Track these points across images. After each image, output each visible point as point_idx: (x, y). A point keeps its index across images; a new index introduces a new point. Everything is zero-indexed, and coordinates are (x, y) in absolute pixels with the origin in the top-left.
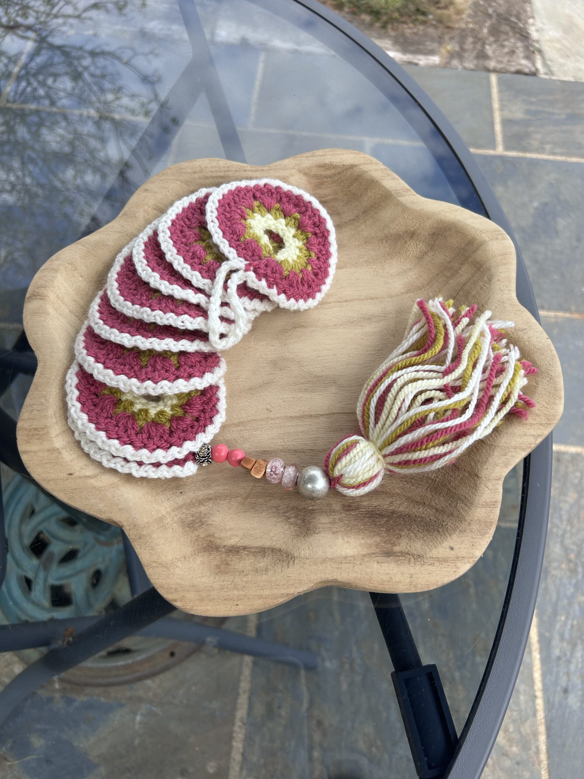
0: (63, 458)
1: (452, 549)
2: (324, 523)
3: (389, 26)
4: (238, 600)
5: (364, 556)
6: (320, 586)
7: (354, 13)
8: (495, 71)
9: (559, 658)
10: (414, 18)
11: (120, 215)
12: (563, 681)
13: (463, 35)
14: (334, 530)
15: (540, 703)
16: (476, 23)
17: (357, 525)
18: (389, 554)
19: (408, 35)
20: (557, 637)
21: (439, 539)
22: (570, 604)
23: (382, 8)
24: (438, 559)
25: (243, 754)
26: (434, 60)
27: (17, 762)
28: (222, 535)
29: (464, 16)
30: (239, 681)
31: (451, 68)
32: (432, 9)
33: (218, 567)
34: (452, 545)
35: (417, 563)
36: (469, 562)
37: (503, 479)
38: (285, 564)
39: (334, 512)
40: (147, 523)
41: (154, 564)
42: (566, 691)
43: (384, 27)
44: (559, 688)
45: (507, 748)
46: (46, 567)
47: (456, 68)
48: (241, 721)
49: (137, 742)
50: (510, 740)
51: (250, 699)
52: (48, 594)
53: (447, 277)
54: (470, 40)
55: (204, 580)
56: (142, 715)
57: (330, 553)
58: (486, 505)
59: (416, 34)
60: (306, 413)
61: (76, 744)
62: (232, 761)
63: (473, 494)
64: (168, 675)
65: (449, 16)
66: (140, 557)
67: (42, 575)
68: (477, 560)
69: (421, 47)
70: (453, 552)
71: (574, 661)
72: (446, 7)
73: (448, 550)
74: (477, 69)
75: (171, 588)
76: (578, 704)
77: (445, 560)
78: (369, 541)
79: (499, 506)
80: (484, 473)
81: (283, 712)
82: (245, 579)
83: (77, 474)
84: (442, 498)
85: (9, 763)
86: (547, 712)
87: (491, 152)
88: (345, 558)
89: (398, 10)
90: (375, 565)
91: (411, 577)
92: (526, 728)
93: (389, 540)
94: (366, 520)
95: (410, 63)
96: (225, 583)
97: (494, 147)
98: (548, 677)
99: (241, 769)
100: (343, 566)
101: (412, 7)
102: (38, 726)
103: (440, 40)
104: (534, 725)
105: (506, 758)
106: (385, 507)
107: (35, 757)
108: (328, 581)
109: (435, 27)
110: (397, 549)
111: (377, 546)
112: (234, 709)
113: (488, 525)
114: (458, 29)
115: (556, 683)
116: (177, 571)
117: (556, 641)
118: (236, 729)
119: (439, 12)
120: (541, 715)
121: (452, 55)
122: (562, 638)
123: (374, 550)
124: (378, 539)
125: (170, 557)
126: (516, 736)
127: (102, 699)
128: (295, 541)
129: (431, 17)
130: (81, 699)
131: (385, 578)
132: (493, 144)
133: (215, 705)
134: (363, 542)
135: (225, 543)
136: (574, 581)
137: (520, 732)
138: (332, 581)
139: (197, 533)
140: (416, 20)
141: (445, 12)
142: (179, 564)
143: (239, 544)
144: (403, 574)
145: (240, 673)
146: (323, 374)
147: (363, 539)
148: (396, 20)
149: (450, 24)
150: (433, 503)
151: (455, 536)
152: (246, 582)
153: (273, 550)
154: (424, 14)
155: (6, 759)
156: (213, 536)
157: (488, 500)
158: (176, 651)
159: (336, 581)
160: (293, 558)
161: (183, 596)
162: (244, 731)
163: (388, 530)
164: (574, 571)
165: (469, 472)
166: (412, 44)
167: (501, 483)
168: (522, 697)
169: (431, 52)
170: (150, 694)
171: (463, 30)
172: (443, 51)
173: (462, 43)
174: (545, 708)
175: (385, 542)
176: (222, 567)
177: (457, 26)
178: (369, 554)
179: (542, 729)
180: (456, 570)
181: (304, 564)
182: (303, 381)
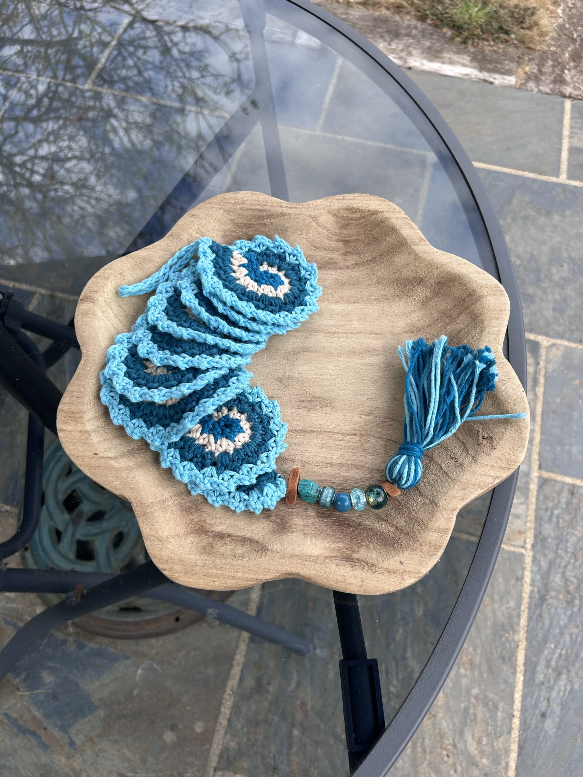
0: (91, 439)
1: (402, 563)
2: (298, 525)
3: (470, 42)
4: (216, 577)
5: (326, 557)
6: (285, 577)
7: (436, 26)
8: (570, 97)
9: (542, 683)
10: (496, 35)
11: (167, 235)
12: (543, 706)
13: (543, 58)
14: (305, 532)
15: (516, 722)
16: (558, 47)
17: (326, 531)
18: (348, 559)
19: (487, 52)
20: (543, 663)
21: (393, 554)
22: (561, 634)
23: (465, 23)
24: (388, 570)
25: (229, 720)
26: (510, 80)
27: (27, 693)
28: (213, 522)
29: (547, 38)
30: (235, 654)
31: (527, 91)
32: (515, 29)
33: (204, 548)
34: (402, 560)
35: (370, 571)
36: (415, 577)
37: (458, 511)
38: (259, 554)
39: (309, 516)
40: (152, 503)
41: (152, 538)
42: (544, 715)
43: (464, 42)
44: (537, 712)
45: (478, 759)
46: (75, 523)
47: (532, 90)
48: (232, 691)
49: (135, 692)
50: (482, 752)
51: (242, 671)
52: (74, 548)
53: (445, 323)
54: (550, 63)
55: (191, 556)
56: (143, 669)
57: (298, 550)
58: (439, 530)
59: (495, 52)
60: (301, 428)
61: (81, 685)
62: (218, 724)
63: (429, 519)
64: (171, 637)
65: (532, 37)
66: (141, 530)
67: (70, 529)
68: (421, 576)
69: (499, 66)
70: (402, 566)
71: (556, 688)
72: (530, 28)
73: (398, 564)
74: (553, 93)
75: (163, 559)
76: (554, 730)
77: (394, 572)
78: (333, 546)
79: (450, 533)
80: (442, 503)
81: (271, 689)
82: (224, 561)
83: (101, 455)
84: (403, 519)
85: (20, 693)
86: (522, 732)
87: (554, 179)
88: (310, 556)
89: (481, 26)
90: (334, 567)
91: (363, 581)
92: (499, 744)
93: (351, 548)
94: (335, 527)
95: (485, 81)
96: (207, 562)
97: (558, 176)
98: (529, 699)
99: (226, 733)
100: (306, 563)
101: (495, 25)
102: (50, 664)
103: (519, 61)
104: (508, 741)
105: (475, 768)
106: (354, 519)
107: (43, 691)
108: (292, 574)
109: (516, 47)
110: (355, 556)
111: (339, 551)
112: (227, 677)
113: (437, 547)
114: (539, 50)
115: (535, 706)
116: (170, 546)
117: (541, 668)
118: (226, 696)
119: (522, 31)
120: (515, 734)
121: (529, 77)
122: (548, 665)
123: (336, 554)
124: (341, 545)
125: (166, 534)
126: (488, 749)
127: (110, 649)
128: (271, 536)
129: (513, 36)
130: (92, 645)
131: (340, 579)
132: (556, 172)
133: (210, 671)
134: (328, 545)
135: (213, 529)
136: (569, 613)
137: (492, 746)
138: (296, 574)
139: (192, 517)
140: (498, 38)
141: (528, 32)
142: (173, 540)
143: (225, 532)
144: (355, 577)
145: (237, 647)
146: (321, 395)
147: (328, 543)
148: (478, 36)
149: (533, 46)
150: (395, 522)
151: (406, 553)
152: (225, 564)
153: (252, 541)
154: (507, 32)
155: (18, 689)
156: (205, 521)
157: (441, 527)
158: (181, 617)
159: (298, 574)
160: (267, 549)
161: (172, 568)
162: (233, 699)
163: (352, 539)
164: (570, 603)
165: (430, 500)
166: (490, 62)
167: (455, 514)
168: (499, 714)
169: (508, 72)
170: (153, 652)
171: (544, 52)
172: (520, 71)
173: (540, 66)
174: (520, 727)
175: (347, 549)
176: (208, 548)
177: (538, 48)
178: (331, 557)
179: (515, 747)
180: (402, 581)
181: (275, 556)
182: (303, 399)
